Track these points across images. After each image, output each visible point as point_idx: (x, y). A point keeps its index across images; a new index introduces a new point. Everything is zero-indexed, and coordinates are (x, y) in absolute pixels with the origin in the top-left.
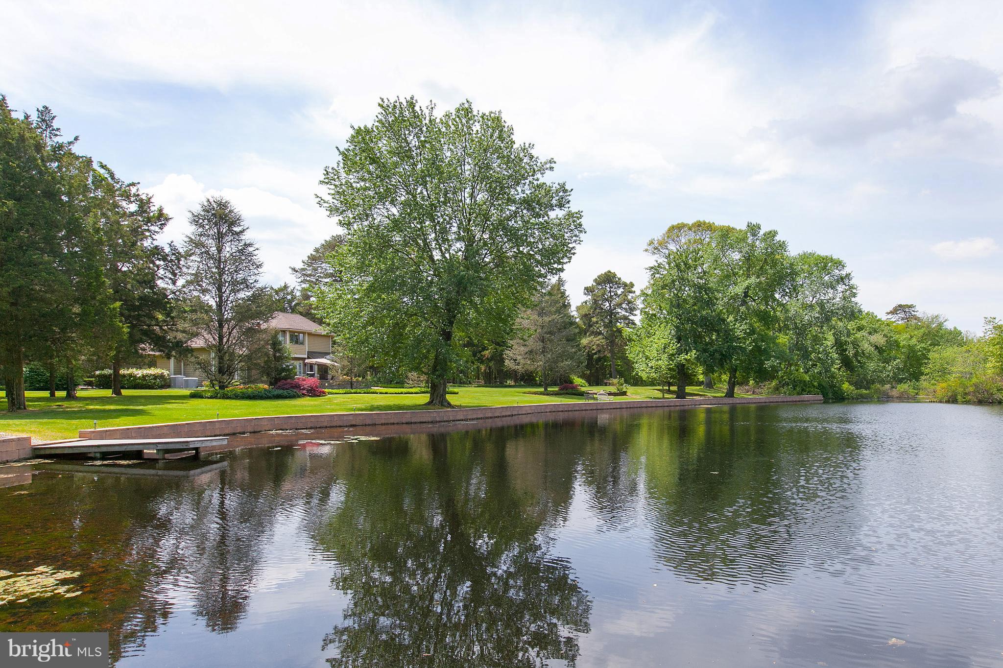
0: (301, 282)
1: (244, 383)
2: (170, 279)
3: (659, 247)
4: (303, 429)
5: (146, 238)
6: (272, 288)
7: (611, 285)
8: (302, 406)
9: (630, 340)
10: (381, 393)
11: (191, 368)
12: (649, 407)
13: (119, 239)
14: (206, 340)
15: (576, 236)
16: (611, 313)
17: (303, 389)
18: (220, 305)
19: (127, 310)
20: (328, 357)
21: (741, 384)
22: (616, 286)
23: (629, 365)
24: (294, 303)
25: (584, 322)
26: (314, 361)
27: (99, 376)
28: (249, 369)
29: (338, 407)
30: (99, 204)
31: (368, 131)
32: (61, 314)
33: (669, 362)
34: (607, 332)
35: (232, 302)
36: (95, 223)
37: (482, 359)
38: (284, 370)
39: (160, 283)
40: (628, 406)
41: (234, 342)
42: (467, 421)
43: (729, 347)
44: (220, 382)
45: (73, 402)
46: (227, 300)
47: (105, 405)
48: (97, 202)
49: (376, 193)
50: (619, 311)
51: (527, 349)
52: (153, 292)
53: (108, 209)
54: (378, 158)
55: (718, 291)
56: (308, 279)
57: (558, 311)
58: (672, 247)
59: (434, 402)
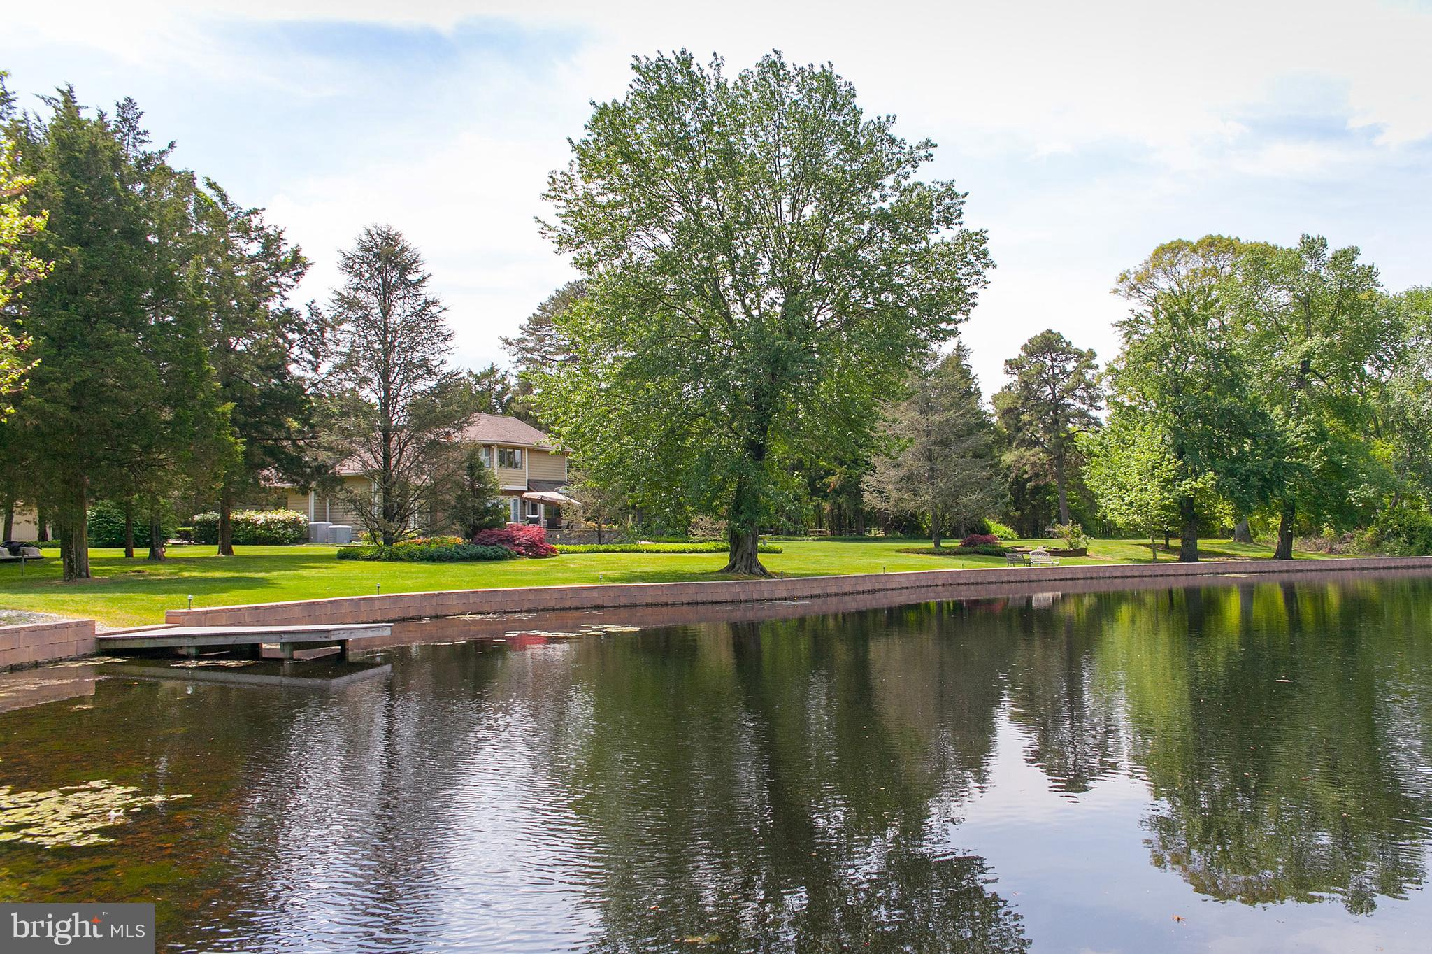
0: (518, 361)
1: (423, 534)
2: (310, 362)
3: (1139, 286)
4: (515, 612)
5: (274, 296)
6: (470, 374)
7: (1053, 355)
8: (516, 573)
9: (1091, 454)
10: (649, 551)
11: (341, 508)
12: (1128, 577)
13: (233, 299)
14: (364, 462)
15: (978, 273)
16: (1056, 405)
17: (519, 545)
18: (386, 402)
19: (243, 414)
20: (562, 489)
21: (1305, 534)
22: (1063, 357)
23: (1090, 498)
24: (506, 398)
25: (1007, 423)
26: (536, 495)
27: (201, 523)
28: (433, 510)
29: (574, 576)
30: (202, 244)
31: (618, 110)
32: (142, 423)
33: (1162, 494)
34: (1050, 440)
35: (405, 398)
36: (197, 277)
37: (825, 491)
38: (487, 511)
39: (294, 369)
40: (1088, 576)
41: (408, 464)
42: (793, 600)
43: (1276, 464)
44: (385, 533)
45: (159, 566)
46: (398, 395)
47: (208, 571)
48: (201, 242)
49: (633, 211)
50: (1071, 401)
51: (902, 473)
52: (283, 384)
53: (217, 252)
54: (635, 153)
55: (1250, 362)
56: (529, 356)
57: (956, 404)
58: (1163, 284)
59: (737, 566)
